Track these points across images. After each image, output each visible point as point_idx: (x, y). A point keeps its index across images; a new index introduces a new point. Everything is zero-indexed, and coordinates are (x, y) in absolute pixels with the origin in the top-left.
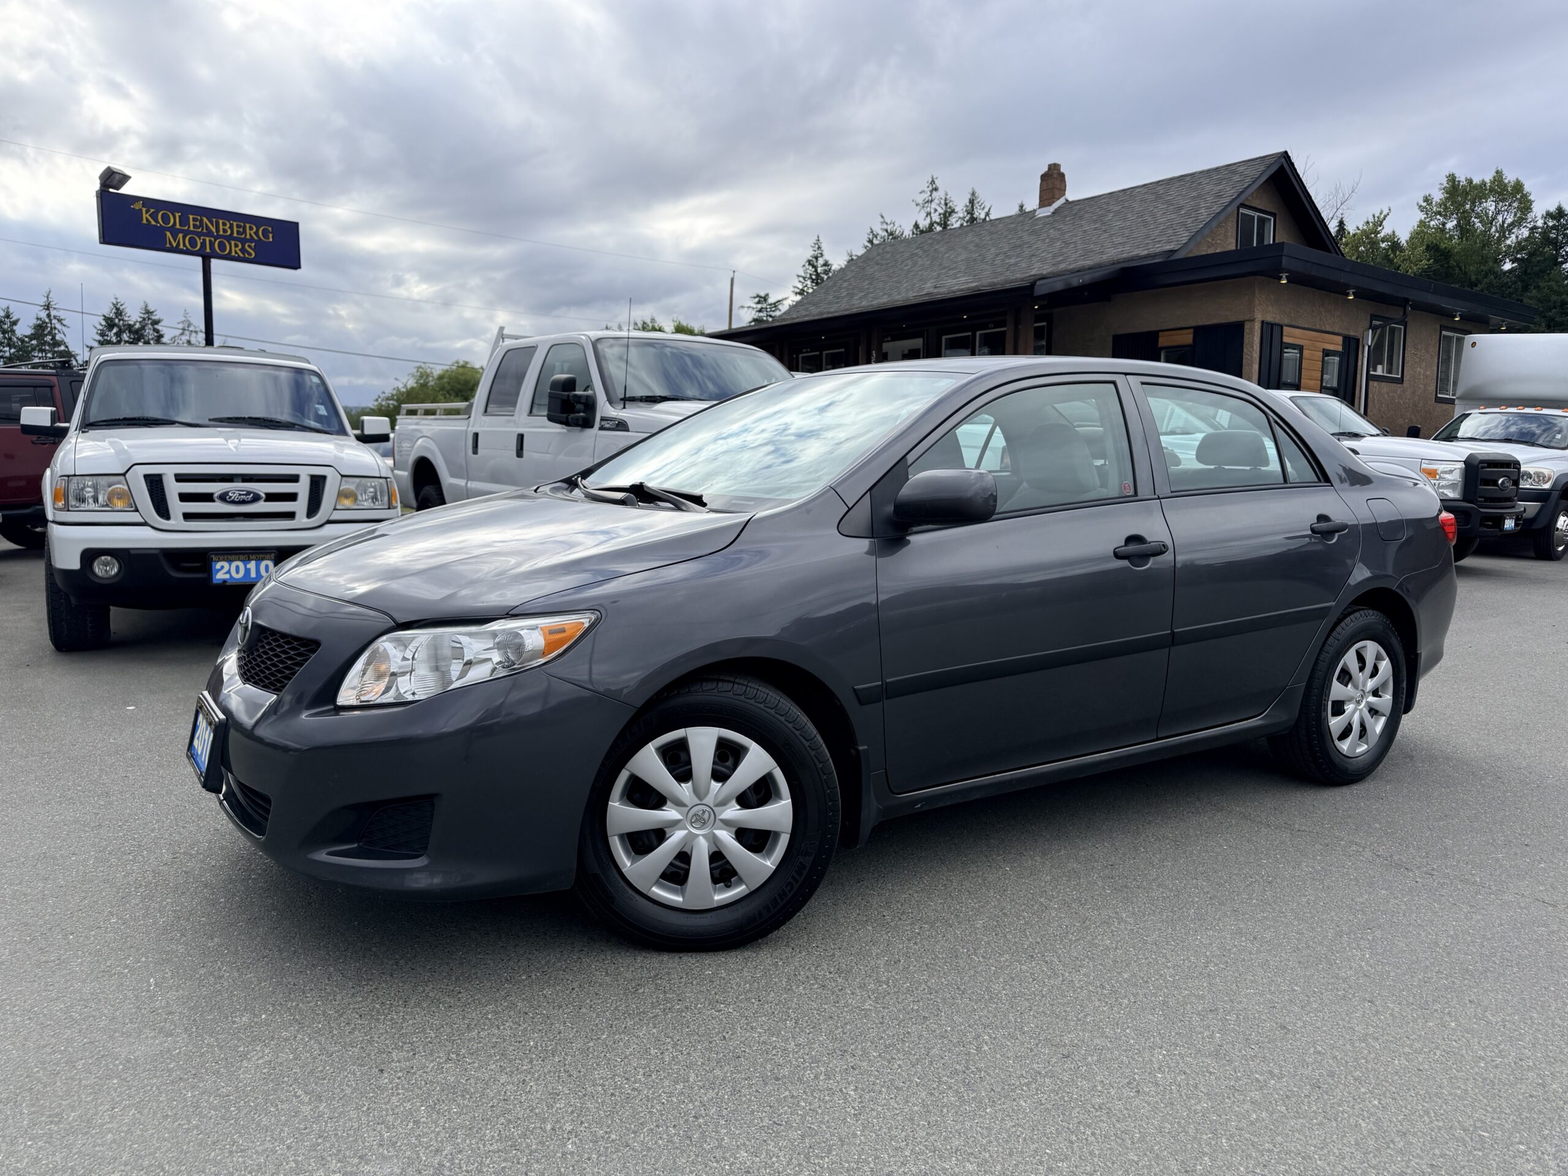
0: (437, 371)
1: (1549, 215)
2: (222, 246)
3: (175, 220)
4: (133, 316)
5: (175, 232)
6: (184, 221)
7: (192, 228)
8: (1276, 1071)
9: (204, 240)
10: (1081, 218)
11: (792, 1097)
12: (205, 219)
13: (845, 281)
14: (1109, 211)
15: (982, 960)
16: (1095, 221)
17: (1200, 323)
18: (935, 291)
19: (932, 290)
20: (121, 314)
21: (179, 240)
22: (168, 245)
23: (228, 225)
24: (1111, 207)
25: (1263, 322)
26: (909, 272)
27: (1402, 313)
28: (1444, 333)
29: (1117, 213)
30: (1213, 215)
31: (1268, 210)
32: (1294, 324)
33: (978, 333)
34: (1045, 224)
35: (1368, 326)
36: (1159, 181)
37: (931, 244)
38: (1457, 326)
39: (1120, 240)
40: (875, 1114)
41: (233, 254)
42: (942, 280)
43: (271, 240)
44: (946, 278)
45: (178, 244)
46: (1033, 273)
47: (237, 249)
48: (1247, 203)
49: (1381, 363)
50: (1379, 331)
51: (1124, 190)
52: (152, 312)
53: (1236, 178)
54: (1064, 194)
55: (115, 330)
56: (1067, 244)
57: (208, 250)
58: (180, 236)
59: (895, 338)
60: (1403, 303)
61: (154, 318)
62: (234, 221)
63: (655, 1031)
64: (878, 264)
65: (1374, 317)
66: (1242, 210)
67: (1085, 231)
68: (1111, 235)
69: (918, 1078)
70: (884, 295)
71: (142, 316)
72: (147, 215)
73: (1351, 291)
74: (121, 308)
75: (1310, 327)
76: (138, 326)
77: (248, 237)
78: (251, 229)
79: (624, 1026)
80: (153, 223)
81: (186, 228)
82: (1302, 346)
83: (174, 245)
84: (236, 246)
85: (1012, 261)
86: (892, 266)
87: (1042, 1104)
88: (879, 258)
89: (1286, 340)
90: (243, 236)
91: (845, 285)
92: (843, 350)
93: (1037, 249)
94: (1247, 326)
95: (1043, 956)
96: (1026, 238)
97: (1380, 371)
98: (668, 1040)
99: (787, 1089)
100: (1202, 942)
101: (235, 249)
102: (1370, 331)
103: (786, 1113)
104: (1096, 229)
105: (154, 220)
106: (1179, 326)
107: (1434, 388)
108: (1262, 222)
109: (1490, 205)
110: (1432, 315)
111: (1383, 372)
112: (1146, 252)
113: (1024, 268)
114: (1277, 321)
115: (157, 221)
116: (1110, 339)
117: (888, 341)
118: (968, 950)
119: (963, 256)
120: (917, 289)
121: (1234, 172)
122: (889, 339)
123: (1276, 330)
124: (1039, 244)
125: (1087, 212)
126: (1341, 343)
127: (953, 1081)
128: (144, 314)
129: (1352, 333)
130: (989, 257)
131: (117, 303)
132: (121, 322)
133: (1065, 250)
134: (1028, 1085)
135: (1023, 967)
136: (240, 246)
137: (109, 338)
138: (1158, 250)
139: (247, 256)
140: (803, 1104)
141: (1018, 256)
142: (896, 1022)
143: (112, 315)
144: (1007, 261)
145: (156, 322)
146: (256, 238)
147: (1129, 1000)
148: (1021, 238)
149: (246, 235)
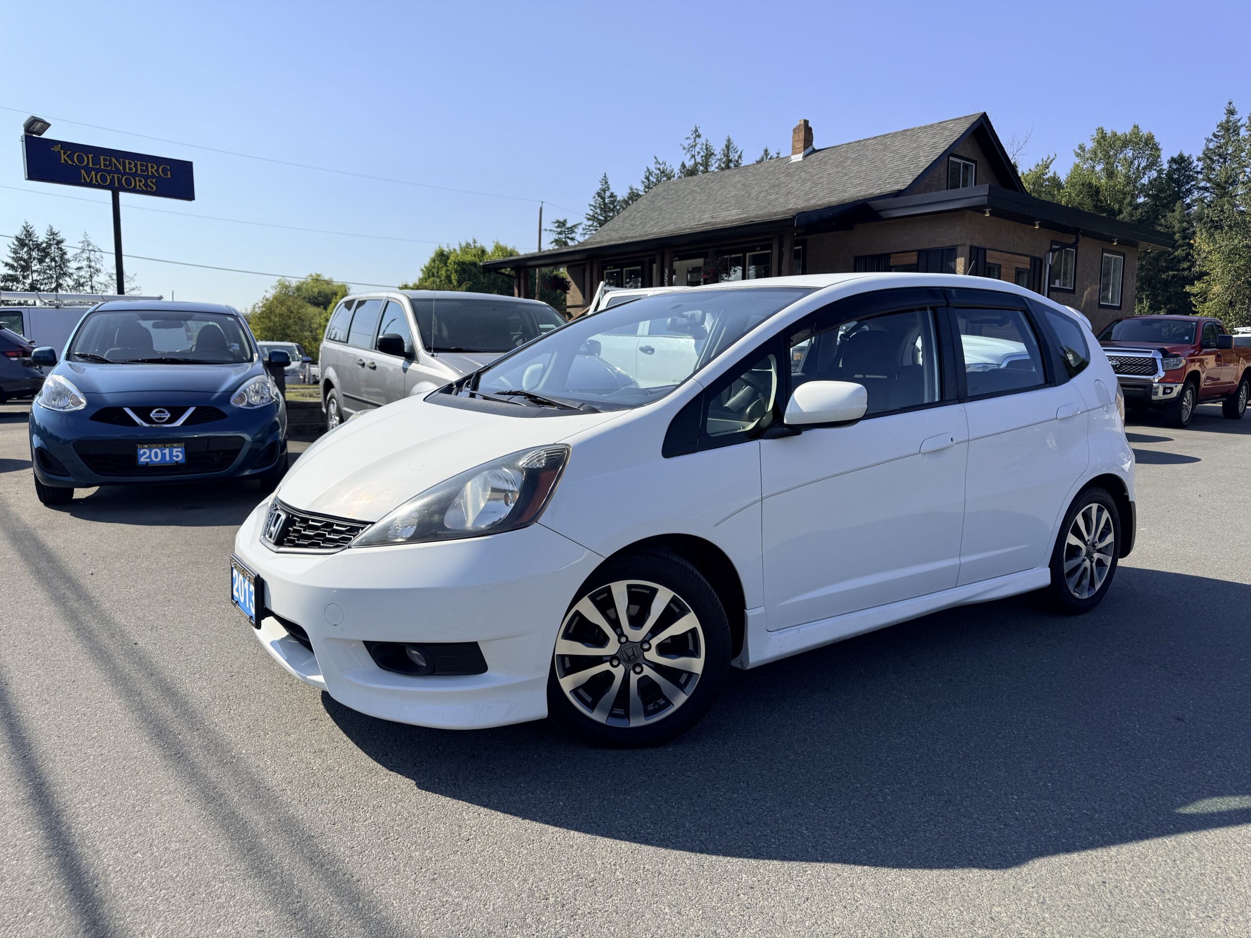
0: (294, 283)
1: (1173, 160)
2: (128, 182)
3: (88, 160)
4: (41, 236)
5: (88, 171)
6: (96, 161)
7: (102, 167)
8: (1097, 808)
9: (113, 177)
10: (826, 163)
11: (764, 835)
12: (114, 160)
13: (639, 212)
14: (848, 158)
15: (865, 736)
16: (837, 167)
17: (923, 247)
18: (712, 221)
19: (709, 220)
20: (30, 235)
21: (92, 177)
22: (83, 181)
23: (133, 164)
24: (849, 155)
25: (971, 247)
26: (689, 206)
27: (1074, 240)
28: (1105, 254)
29: (854, 160)
30: (930, 163)
31: (972, 158)
32: (994, 248)
33: (748, 254)
34: (797, 169)
35: (1048, 248)
36: (886, 135)
37: (707, 183)
38: (1115, 249)
39: (858, 181)
40: (826, 845)
41: (138, 188)
42: (717, 212)
43: (169, 176)
44: (720, 211)
45: (92, 179)
46: (790, 207)
47: (141, 184)
48: (955, 153)
49: (1059, 278)
50: (1057, 253)
51: (859, 141)
52: (57, 234)
53: (947, 133)
54: (812, 144)
55: (25, 249)
56: (816, 184)
57: (116, 185)
58: (93, 173)
59: (682, 258)
60: (1076, 231)
61: (59, 238)
62: (137, 161)
63: (647, 792)
64: (665, 199)
65: (1053, 242)
66: (951, 158)
67: (830, 174)
68: (850, 178)
69: (849, 820)
70: (670, 224)
71: (48, 237)
72: (65, 156)
73: (1037, 223)
74: (30, 231)
75: (1006, 250)
76: (44, 245)
77: (150, 174)
78: (152, 167)
79: (623, 789)
80: (70, 162)
81: (98, 167)
82: (1001, 265)
83: (88, 181)
84: (140, 181)
85: (773, 197)
86: (676, 200)
87: (941, 835)
88: (665, 193)
89: (988, 260)
90: (146, 173)
91: (639, 215)
92: (640, 267)
93: (792, 188)
94: (959, 249)
95: (908, 732)
96: (782, 178)
97: (1057, 284)
98: (660, 799)
99: (758, 831)
100: (1018, 720)
101: (140, 185)
102: (1051, 253)
103: (763, 847)
104: (838, 172)
105: (72, 161)
106: (906, 249)
107: (1097, 297)
108: (966, 167)
109: (1130, 153)
110: (1096, 240)
111: (1060, 285)
112: (879, 191)
113: (782, 203)
114: (982, 246)
115: (73, 161)
116: (852, 260)
117: (676, 261)
118: (853, 730)
119: (733, 193)
120: (698, 219)
121: (945, 128)
122: (677, 259)
123: (981, 252)
124: (793, 184)
125: (830, 159)
126: (1029, 262)
127: (874, 821)
128: (49, 235)
129: (1037, 255)
130: (754, 193)
131: (27, 226)
132: (31, 242)
133: (814, 189)
134: (927, 822)
135: (896, 741)
136: (143, 182)
137: (21, 256)
138: (888, 190)
139: (149, 189)
140: (773, 840)
141: (777, 193)
142: (819, 782)
143: (23, 237)
144: (768, 198)
145: (59, 242)
146: (156, 175)
147: (979, 762)
148: (778, 178)
149: (148, 173)
